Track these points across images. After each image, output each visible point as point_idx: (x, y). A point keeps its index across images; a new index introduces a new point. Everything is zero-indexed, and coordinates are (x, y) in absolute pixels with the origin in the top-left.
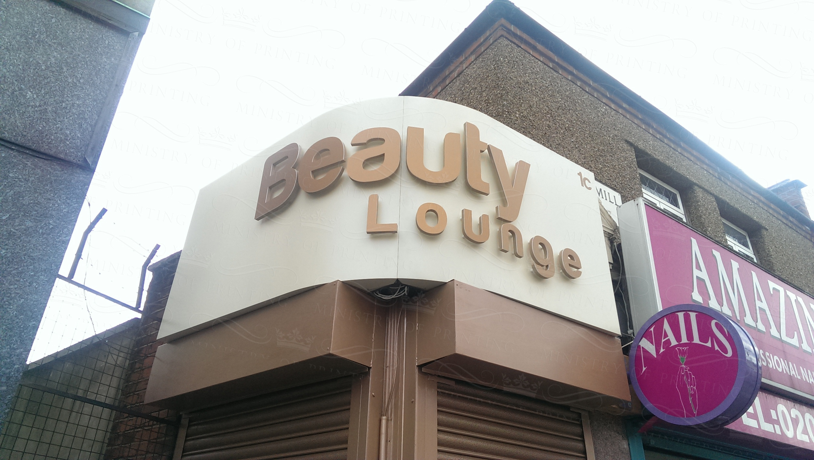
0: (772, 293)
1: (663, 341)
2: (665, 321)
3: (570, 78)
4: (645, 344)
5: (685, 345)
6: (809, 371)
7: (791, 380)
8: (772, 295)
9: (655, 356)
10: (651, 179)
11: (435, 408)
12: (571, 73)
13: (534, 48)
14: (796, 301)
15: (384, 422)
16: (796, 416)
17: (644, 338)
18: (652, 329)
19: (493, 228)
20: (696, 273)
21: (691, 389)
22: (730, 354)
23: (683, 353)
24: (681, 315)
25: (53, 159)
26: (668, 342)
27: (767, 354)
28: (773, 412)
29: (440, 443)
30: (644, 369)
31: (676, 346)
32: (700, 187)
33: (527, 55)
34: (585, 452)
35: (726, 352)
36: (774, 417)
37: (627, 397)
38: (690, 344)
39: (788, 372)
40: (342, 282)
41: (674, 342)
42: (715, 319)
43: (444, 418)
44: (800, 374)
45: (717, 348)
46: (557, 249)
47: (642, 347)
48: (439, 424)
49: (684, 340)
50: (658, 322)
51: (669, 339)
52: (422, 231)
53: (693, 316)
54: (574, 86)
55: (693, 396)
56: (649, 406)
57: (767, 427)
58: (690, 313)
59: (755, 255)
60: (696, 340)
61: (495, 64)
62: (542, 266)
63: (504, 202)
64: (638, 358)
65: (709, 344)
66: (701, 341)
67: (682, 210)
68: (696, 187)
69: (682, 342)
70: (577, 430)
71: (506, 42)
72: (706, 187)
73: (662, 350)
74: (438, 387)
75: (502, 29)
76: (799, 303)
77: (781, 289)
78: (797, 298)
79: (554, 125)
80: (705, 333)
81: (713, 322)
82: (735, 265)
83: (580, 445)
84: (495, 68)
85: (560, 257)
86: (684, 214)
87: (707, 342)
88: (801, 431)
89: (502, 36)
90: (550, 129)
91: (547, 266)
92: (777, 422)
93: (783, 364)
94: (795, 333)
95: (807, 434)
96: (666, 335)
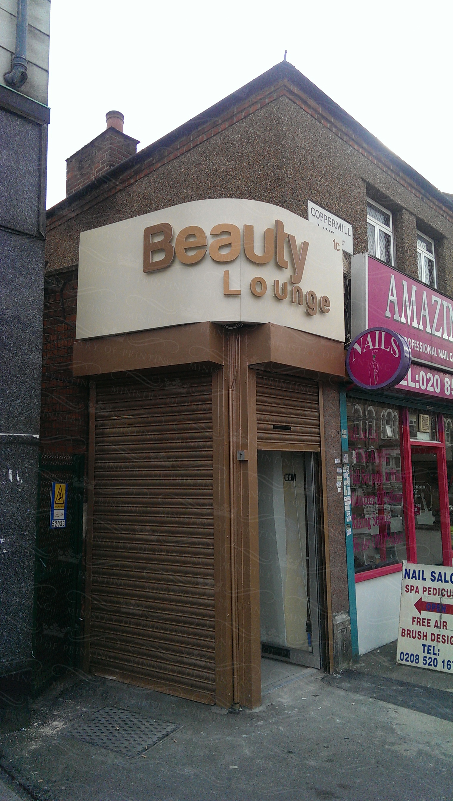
0: (433, 304)
1: (366, 346)
2: (369, 334)
3: (328, 126)
4: (357, 347)
5: (377, 349)
6: (443, 351)
7: (431, 358)
8: (432, 305)
9: (360, 353)
10: (375, 205)
11: (255, 385)
12: (330, 122)
13: (305, 102)
14: (448, 307)
15: (230, 392)
16: (430, 377)
17: (356, 344)
18: (361, 339)
19: (289, 288)
20: (390, 298)
21: (376, 372)
22: (397, 356)
23: (375, 353)
24: (377, 333)
25: (22, 234)
26: (369, 346)
27: (421, 343)
28: (417, 376)
29: (258, 401)
30: (354, 360)
31: (372, 349)
32: (407, 210)
33: (301, 110)
34: (318, 401)
35: (396, 355)
36: (417, 379)
37: (343, 375)
38: (379, 349)
39: (431, 353)
40: (211, 322)
41: (371, 347)
42: (393, 337)
43: (259, 389)
44: (437, 354)
45: (392, 352)
46: (319, 296)
47: (355, 349)
48: (257, 392)
49: (377, 347)
50: (365, 336)
51: (369, 345)
52: (253, 293)
53: (383, 334)
54: (331, 133)
55: (376, 375)
56: (353, 378)
57: (412, 385)
58: (382, 332)
59: (435, 258)
60: (383, 347)
61: (277, 120)
62: (311, 308)
63: (294, 271)
64: (352, 352)
65: (388, 350)
66: (385, 348)
67: (391, 229)
68: (404, 210)
69: (376, 347)
70: (316, 390)
71: (287, 100)
72: (411, 210)
73: (365, 351)
74: (256, 375)
75: (285, 89)
76: (449, 307)
77: (439, 300)
78: (448, 305)
79: (315, 174)
80: (388, 343)
81: (393, 338)
82: (414, 288)
83: (316, 398)
84: (277, 124)
85: (320, 300)
86: (392, 232)
87: (387, 349)
88: (431, 385)
89: (284, 95)
90: (312, 178)
91: (313, 309)
92: (418, 382)
93: (429, 348)
94: (441, 328)
95: (434, 387)
96: (368, 343)
